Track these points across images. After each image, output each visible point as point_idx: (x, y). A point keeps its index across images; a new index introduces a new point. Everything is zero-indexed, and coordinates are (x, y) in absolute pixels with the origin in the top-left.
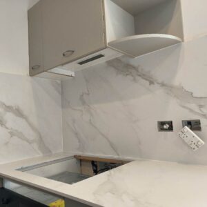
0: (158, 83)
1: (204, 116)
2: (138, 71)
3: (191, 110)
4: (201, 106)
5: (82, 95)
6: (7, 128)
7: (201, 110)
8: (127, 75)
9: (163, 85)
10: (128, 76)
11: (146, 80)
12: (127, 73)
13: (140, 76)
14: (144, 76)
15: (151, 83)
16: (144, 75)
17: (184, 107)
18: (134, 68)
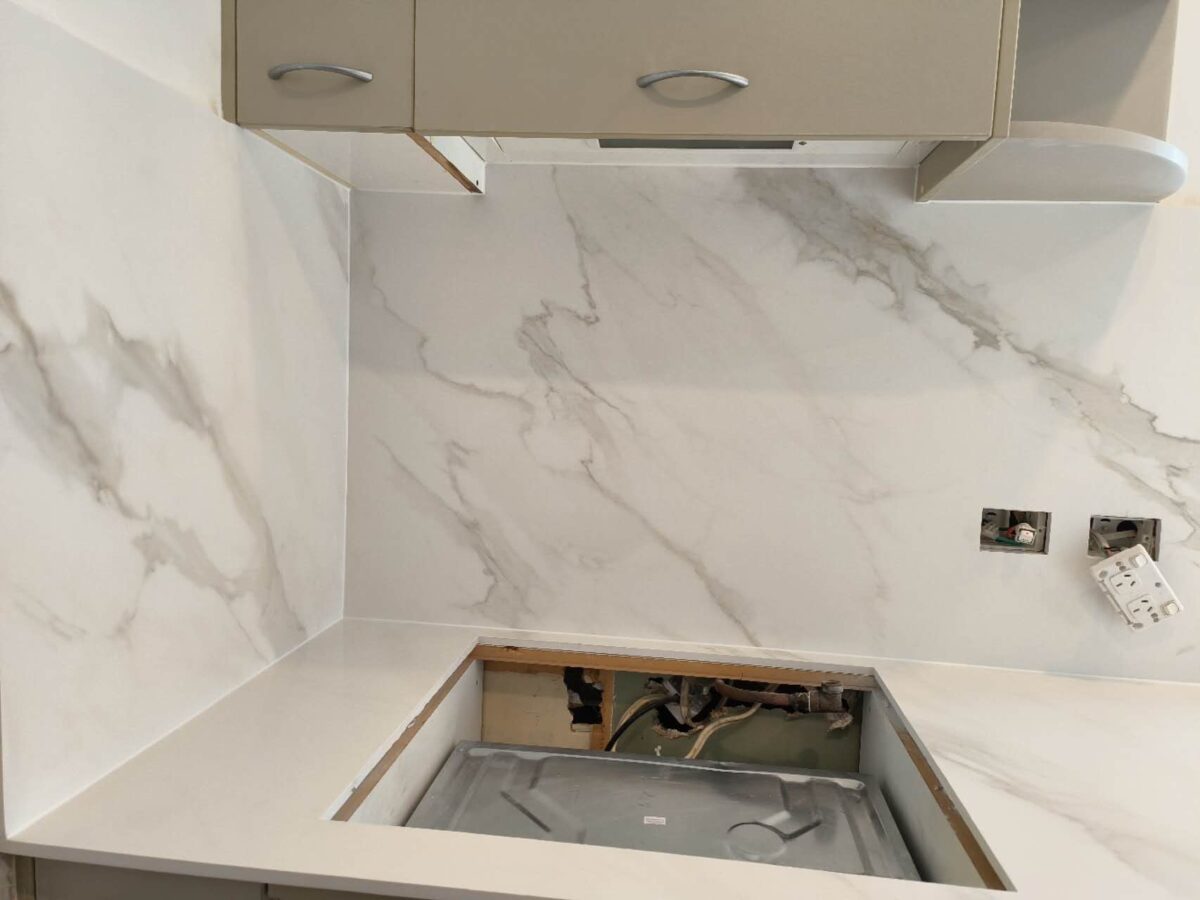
0: (1017, 349)
1: (1179, 506)
2: (923, 268)
3: (1136, 481)
4: (1174, 471)
5: (541, 319)
6: (126, 511)
7: (1171, 485)
8: (861, 273)
9: (1040, 360)
10: (867, 283)
11: (963, 321)
12: (863, 264)
13: (929, 293)
14: (952, 301)
15: (986, 339)
16: (953, 296)
17: (1111, 464)
18: (907, 248)
